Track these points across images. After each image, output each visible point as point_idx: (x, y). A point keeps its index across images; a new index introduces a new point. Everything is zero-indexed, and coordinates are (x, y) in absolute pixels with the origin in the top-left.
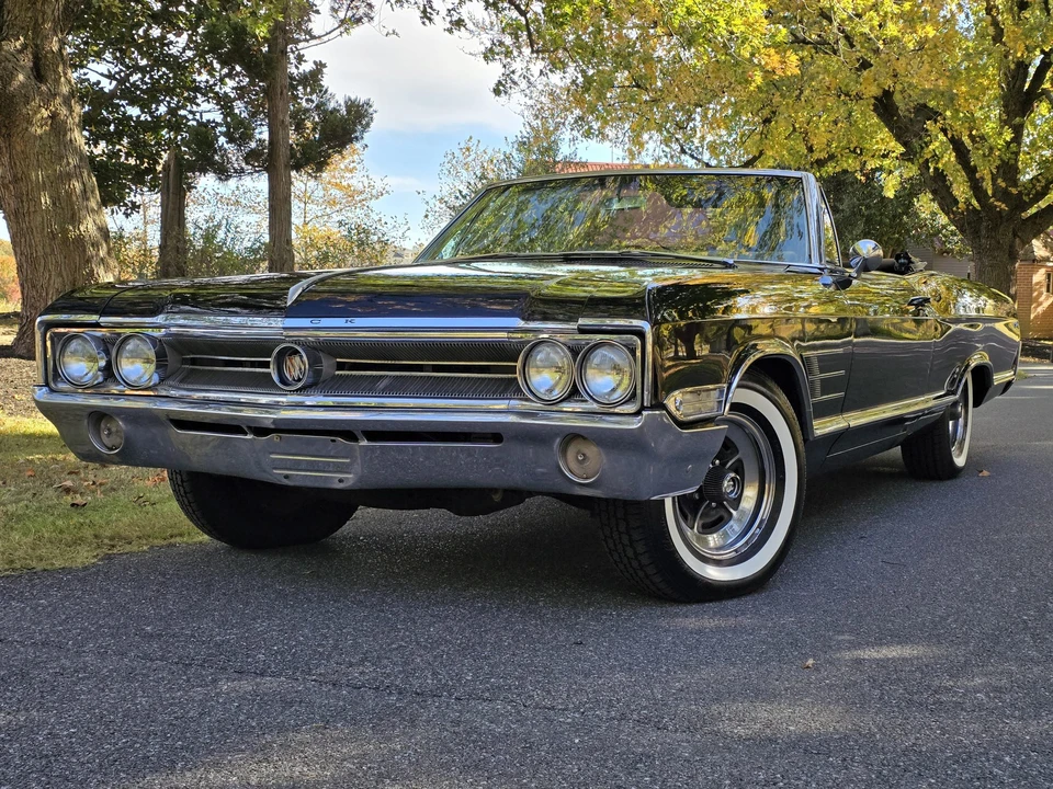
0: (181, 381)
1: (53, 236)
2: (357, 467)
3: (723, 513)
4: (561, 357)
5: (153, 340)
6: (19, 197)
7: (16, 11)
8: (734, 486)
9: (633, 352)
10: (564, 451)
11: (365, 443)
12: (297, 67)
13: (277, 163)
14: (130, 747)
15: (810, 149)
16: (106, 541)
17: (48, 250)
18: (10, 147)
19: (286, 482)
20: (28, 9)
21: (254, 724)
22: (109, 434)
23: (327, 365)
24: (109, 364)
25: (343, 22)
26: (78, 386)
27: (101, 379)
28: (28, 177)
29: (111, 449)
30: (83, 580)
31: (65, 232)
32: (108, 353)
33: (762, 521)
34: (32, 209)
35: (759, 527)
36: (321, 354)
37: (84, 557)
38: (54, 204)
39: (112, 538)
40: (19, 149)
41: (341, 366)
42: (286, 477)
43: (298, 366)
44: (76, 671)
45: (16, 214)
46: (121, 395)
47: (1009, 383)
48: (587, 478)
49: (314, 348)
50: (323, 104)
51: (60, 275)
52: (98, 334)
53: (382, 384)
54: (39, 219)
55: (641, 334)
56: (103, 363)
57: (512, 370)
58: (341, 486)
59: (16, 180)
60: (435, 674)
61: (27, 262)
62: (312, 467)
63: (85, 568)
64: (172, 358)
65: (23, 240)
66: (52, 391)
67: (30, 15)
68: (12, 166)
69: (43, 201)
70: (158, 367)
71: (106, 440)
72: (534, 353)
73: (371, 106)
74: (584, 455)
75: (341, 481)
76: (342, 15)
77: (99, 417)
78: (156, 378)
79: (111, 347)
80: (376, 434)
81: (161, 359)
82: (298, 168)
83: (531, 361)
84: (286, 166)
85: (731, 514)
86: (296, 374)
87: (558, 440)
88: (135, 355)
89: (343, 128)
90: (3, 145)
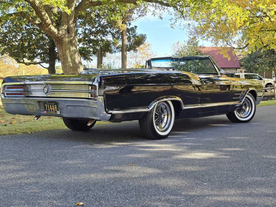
1: (71, 67)
6: (64, 59)
7: (64, 19)
12: (129, 26)
13: (124, 49)
15: (263, 43)
18: (62, 48)
20: (66, 18)
25: (140, 16)
28: (66, 55)
45: (63, 63)
50: (135, 35)
54: (68, 64)
67: (67, 19)
68: (63, 52)
69: (69, 60)
73: (146, 35)
76: (139, 14)
82: (129, 51)
84: (125, 50)
89: (139, 41)
90: (61, 48)
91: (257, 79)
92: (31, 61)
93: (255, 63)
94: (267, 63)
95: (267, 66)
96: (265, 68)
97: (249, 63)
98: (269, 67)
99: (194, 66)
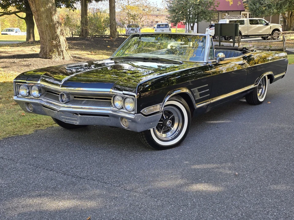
0: (44, 96)
1: (47, 26)
2: (79, 121)
3: (169, 128)
4: (121, 99)
5: (38, 86)
6: (38, 16)
8: (170, 123)
9: (133, 100)
10: (122, 120)
11: (80, 116)
14: (15, 191)
16: (38, 126)
17: (46, 30)
19: (65, 122)
21: (42, 185)
22: (30, 107)
23: (72, 97)
24: (29, 91)
26: (24, 97)
27: (28, 95)
28: (40, 10)
29: (31, 110)
30: (27, 139)
31: (50, 24)
32: (29, 89)
33: (179, 130)
34: (41, 19)
35: (178, 132)
36: (70, 95)
37: (31, 131)
38: (47, 17)
39: (39, 125)
40: (37, 2)
41: (75, 97)
42: (65, 121)
43: (65, 98)
44: (14, 168)
45: (38, 20)
46: (33, 99)
47: (283, 76)
48: (127, 127)
49: (68, 94)
51: (49, 36)
52: (27, 85)
53: (83, 102)
54: (43, 21)
55: (134, 96)
56: (28, 91)
57: (111, 99)
58: (76, 124)
59: (37, 11)
60: (88, 172)
61: (41, 32)
62: (69, 119)
63: (30, 135)
64: (42, 90)
65: (40, 27)
66: (18, 97)
68: (36, 7)
69: (44, 16)
70: (39, 93)
71: (30, 108)
72: (115, 97)
74: (125, 121)
75: (76, 123)
77: (28, 103)
78: (39, 95)
79: (29, 88)
80: (82, 114)
81: (40, 91)
83: (115, 99)
85: (171, 129)
86: (65, 99)
87: (120, 118)
88: (35, 90)
90: (33, 1)
91: (263, 24)
92: (4, 11)
93: (261, 5)
94: (274, 5)
95: (275, 8)
96: (272, 11)
97: (255, 5)
98: (277, 9)
99: (194, 9)
